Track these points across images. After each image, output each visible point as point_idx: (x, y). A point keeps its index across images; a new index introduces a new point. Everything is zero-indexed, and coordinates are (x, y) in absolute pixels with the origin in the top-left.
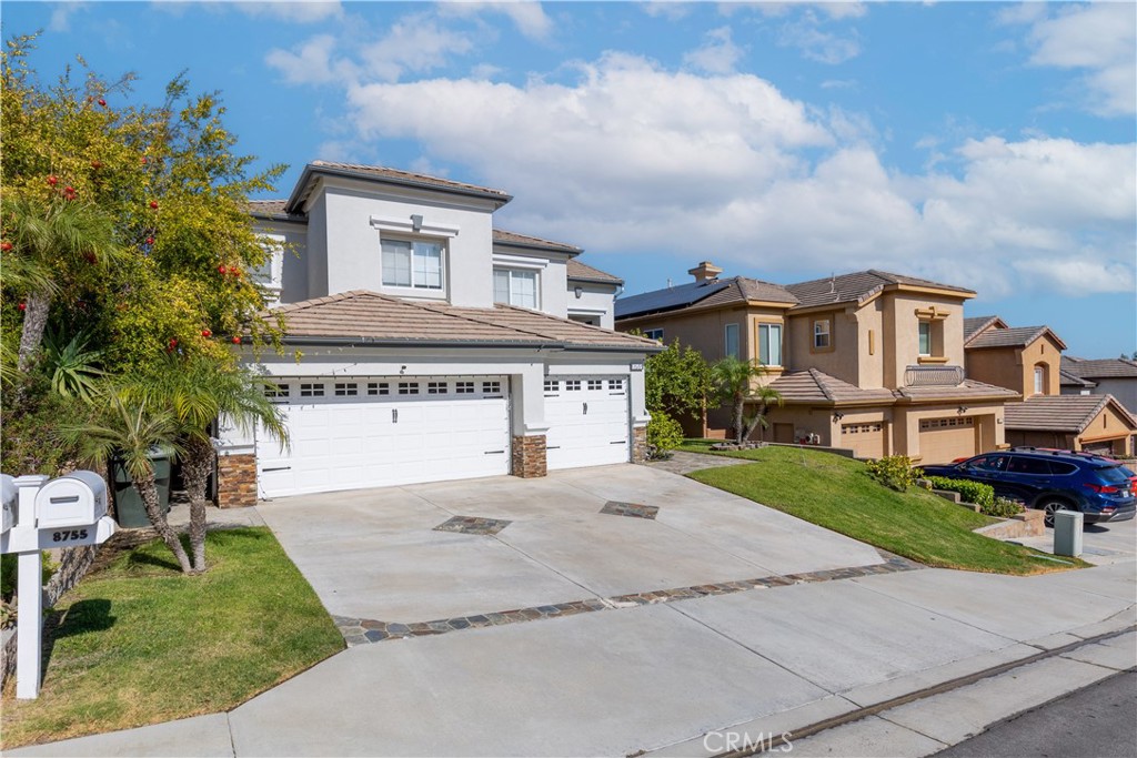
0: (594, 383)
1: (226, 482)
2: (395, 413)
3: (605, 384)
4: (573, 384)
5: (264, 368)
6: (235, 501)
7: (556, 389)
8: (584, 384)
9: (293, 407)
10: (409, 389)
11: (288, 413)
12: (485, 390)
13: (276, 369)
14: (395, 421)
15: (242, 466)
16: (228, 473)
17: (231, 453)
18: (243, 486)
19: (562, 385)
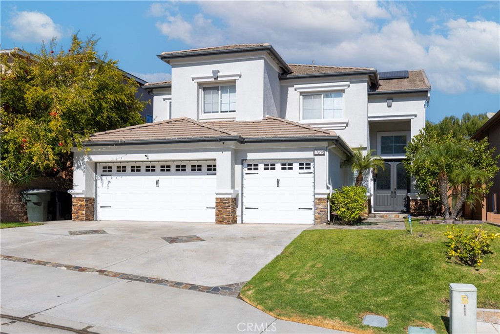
0: (287, 165)
1: (74, 209)
2: (157, 182)
3: (296, 166)
4: (270, 166)
5: (90, 157)
6: (77, 218)
7: (257, 169)
8: (278, 166)
9: (113, 177)
10: (165, 168)
11: (111, 180)
12: (208, 170)
13: (95, 158)
14: (158, 186)
15: (80, 202)
16: (75, 205)
17: (77, 196)
18: (80, 211)
19: (261, 167)
